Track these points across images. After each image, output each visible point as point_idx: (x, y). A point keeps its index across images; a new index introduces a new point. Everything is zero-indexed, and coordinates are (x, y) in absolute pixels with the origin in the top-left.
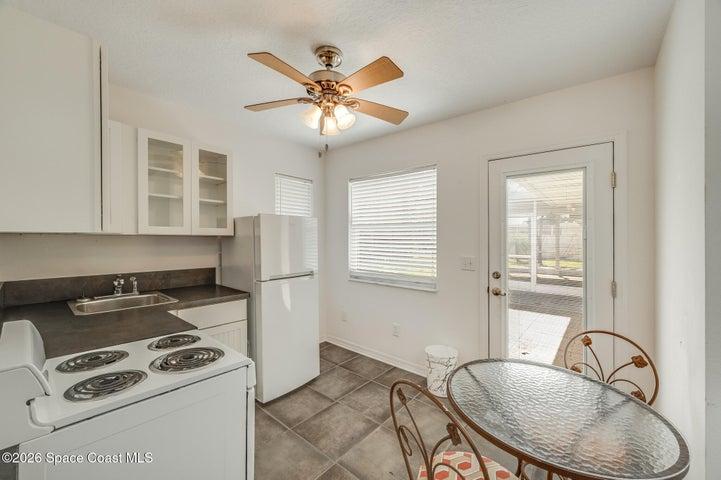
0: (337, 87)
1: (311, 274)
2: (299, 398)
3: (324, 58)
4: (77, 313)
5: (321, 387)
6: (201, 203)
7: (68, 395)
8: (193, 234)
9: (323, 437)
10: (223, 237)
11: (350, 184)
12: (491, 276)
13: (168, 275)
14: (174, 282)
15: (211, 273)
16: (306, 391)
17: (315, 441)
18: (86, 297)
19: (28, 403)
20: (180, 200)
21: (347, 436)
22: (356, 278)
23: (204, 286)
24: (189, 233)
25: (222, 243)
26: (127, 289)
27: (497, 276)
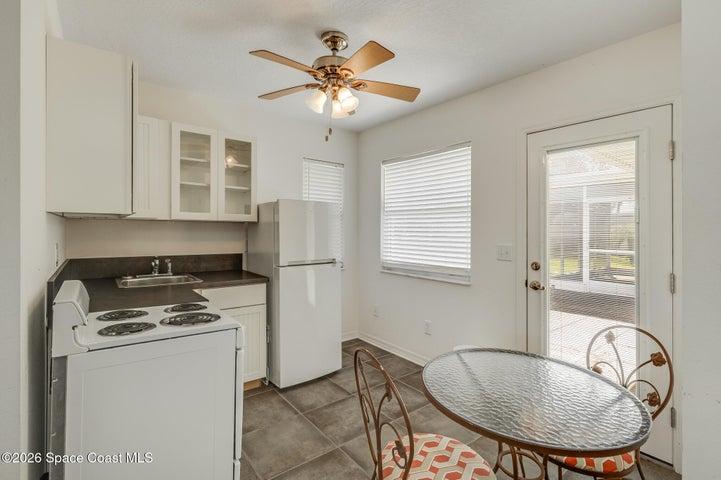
0: (338, 71)
1: (332, 262)
2: (317, 388)
3: (329, 43)
4: (120, 286)
5: (341, 380)
6: (227, 190)
7: (100, 333)
8: (220, 220)
9: (331, 424)
10: (249, 223)
11: (383, 167)
12: (529, 266)
13: (198, 258)
14: (204, 266)
15: (238, 258)
16: (325, 383)
17: (323, 427)
18: (130, 275)
19: (73, 328)
20: (208, 188)
21: (356, 426)
22: (389, 270)
23: (231, 270)
24: (215, 219)
25: (248, 229)
26: (163, 270)
27: (536, 267)
